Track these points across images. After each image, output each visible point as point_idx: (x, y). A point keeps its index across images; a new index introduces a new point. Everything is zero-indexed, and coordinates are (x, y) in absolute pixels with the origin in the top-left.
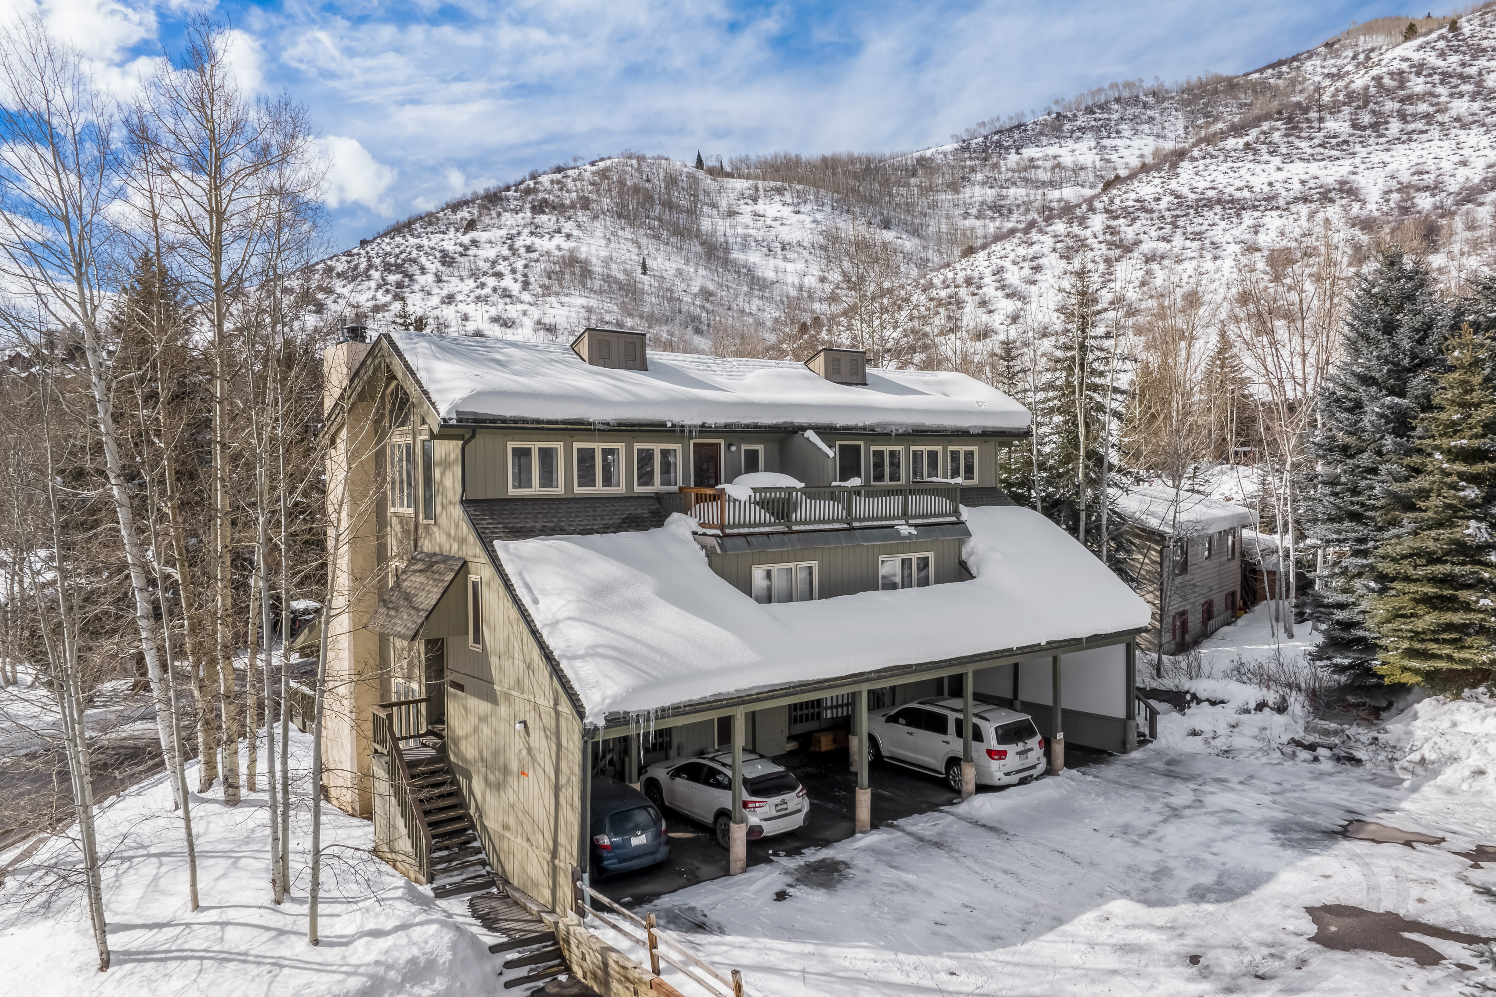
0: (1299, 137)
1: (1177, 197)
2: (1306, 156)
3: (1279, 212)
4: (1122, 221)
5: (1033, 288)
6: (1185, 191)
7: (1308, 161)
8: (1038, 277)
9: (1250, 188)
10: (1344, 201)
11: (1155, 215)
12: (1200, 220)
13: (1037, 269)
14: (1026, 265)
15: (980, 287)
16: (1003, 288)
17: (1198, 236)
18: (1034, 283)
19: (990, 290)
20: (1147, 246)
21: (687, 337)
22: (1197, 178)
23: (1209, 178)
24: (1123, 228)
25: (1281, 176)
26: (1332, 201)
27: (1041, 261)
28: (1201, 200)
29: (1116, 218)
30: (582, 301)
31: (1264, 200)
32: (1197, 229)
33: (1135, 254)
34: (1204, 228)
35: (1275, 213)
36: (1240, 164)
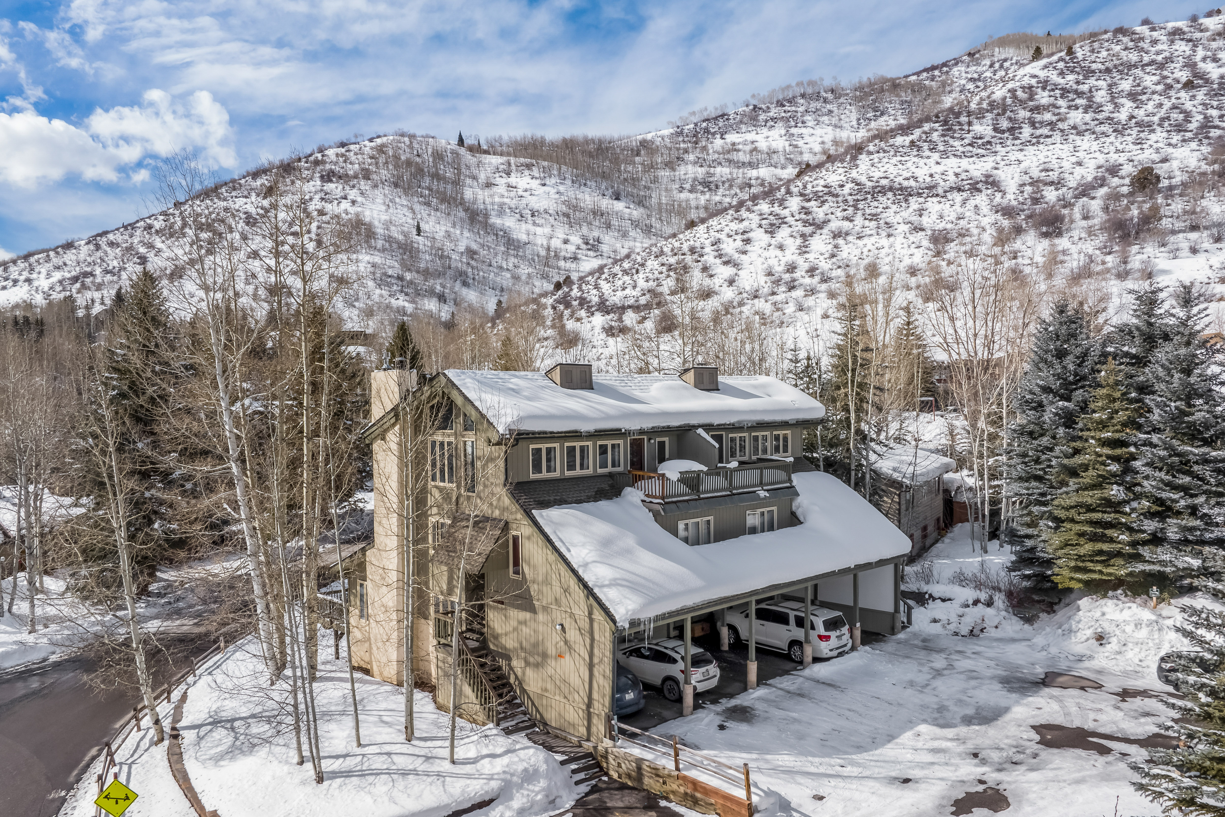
0: (953, 137)
1: (857, 184)
2: (959, 153)
3: (938, 199)
4: (813, 203)
5: (743, 257)
6: (863, 179)
7: (960, 157)
8: (748, 247)
9: (915, 179)
10: (989, 192)
11: (840, 199)
12: (876, 204)
13: (747, 241)
14: (739, 237)
15: (702, 256)
16: (720, 256)
17: (874, 217)
18: (745, 253)
19: (710, 258)
20: (835, 225)
21: (457, 289)
22: (873, 169)
23: (883, 169)
24: (815, 209)
25: (939, 169)
26: (979, 191)
27: (750, 235)
28: (876, 187)
29: (809, 200)
30: (367, 258)
31: (927, 188)
32: (874, 211)
33: (825, 231)
34: (879, 210)
35: (935, 200)
36: (907, 158)
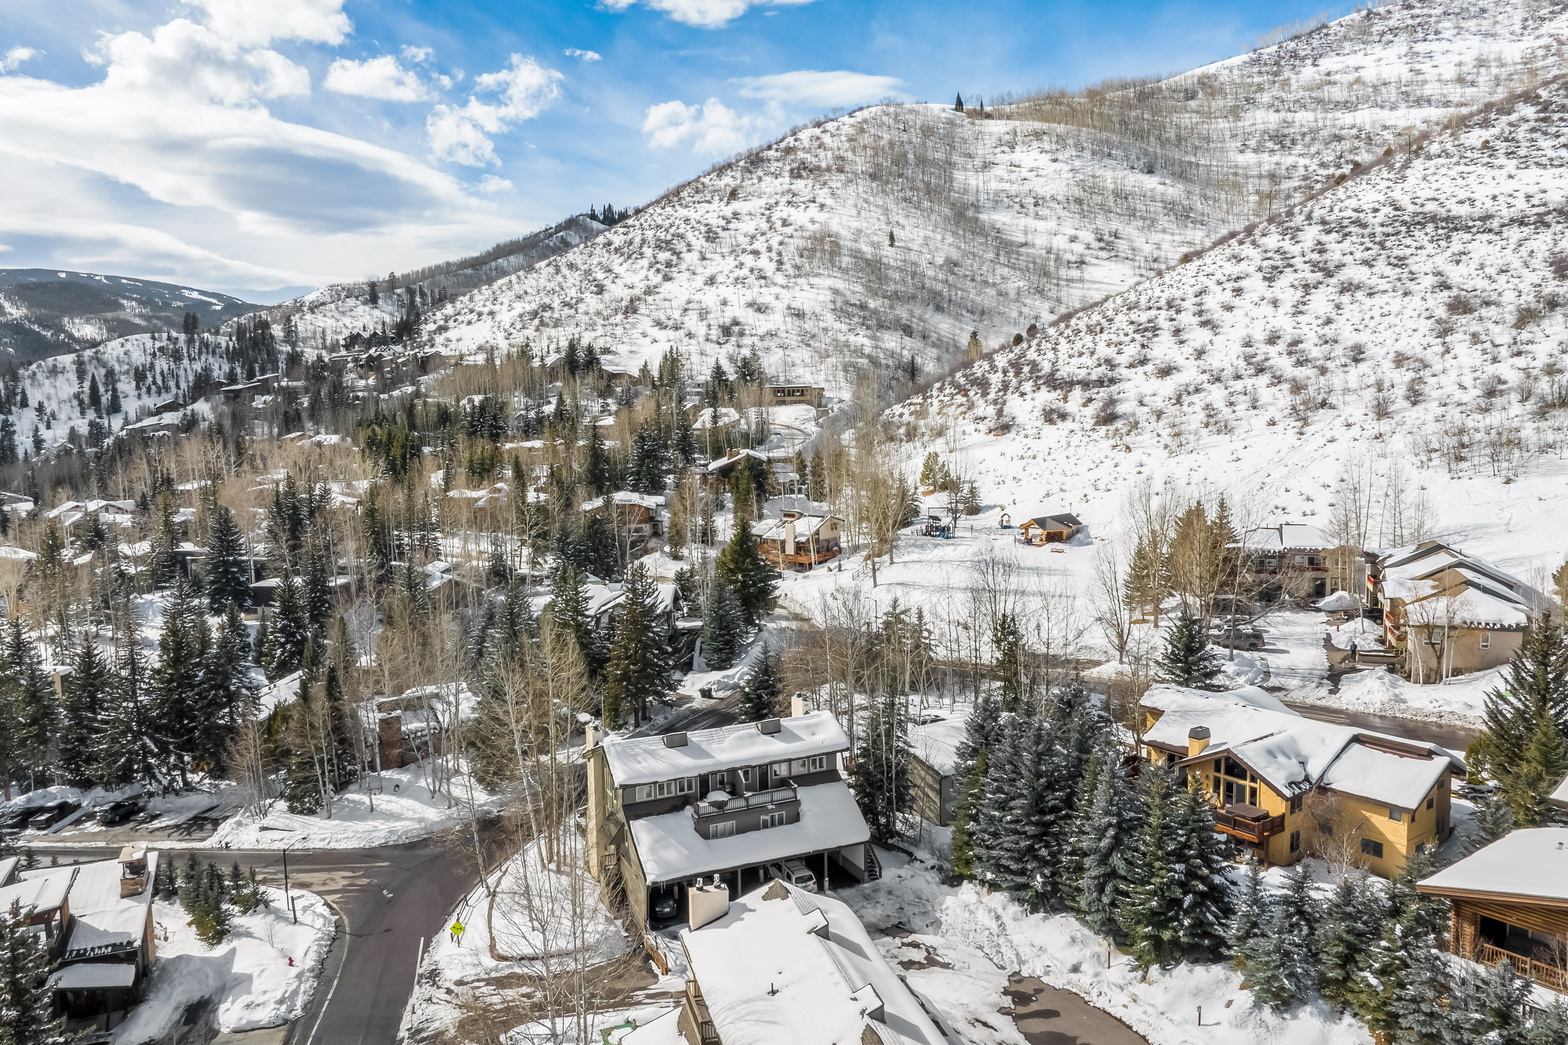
0: (1545, 133)
1: (1397, 209)
2: (1544, 161)
3: (1491, 236)
4: (1334, 236)
5: (1227, 315)
6: (1404, 201)
7: (1545, 167)
8: (1236, 302)
9: (1472, 202)
10: (1560, 227)
11: (1367, 231)
12: (1408, 241)
13: (1238, 292)
14: (1229, 286)
15: (1178, 312)
16: (1200, 313)
17: (1400, 262)
18: (1229, 308)
19: (1187, 319)
20: (1345, 275)
21: (927, 316)
22: (1424, 184)
23: (1435, 186)
24: (1333, 246)
25: (1508, 186)
26: (1548, 226)
27: (1242, 283)
28: (1418, 214)
29: (1328, 232)
30: (829, 282)
31: (1480, 219)
32: (1401, 253)
33: (1333, 281)
34: (1407, 252)
35: (1486, 237)
36: (1472, 168)
